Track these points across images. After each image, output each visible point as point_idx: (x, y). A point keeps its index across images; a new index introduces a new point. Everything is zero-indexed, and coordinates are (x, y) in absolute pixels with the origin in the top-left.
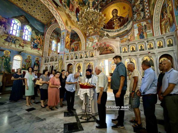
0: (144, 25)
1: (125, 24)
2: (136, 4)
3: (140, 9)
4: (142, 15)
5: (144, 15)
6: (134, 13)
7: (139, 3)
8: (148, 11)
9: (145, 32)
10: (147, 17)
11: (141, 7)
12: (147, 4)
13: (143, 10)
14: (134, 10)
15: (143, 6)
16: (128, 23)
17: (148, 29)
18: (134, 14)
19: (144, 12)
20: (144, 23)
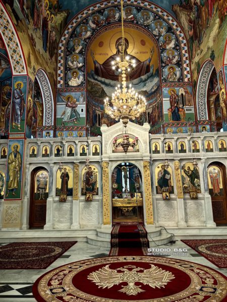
0: (180, 94)
1: (143, 77)
2: (168, 47)
3: (174, 61)
4: (178, 74)
5: (182, 74)
6: (164, 65)
7: (173, 46)
8: (188, 69)
9: (183, 109)
10: (186, 80)
11: (177, 57)
12: (187, 55)
13: (179, 64)
14: (164, 59)
15: (180, 55)
16: (148, 78)
17: (187, 103)
18: (164, 67)
19: (181, 69)
20: (181, 91)
